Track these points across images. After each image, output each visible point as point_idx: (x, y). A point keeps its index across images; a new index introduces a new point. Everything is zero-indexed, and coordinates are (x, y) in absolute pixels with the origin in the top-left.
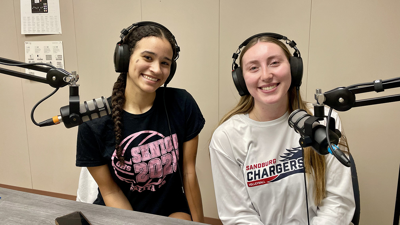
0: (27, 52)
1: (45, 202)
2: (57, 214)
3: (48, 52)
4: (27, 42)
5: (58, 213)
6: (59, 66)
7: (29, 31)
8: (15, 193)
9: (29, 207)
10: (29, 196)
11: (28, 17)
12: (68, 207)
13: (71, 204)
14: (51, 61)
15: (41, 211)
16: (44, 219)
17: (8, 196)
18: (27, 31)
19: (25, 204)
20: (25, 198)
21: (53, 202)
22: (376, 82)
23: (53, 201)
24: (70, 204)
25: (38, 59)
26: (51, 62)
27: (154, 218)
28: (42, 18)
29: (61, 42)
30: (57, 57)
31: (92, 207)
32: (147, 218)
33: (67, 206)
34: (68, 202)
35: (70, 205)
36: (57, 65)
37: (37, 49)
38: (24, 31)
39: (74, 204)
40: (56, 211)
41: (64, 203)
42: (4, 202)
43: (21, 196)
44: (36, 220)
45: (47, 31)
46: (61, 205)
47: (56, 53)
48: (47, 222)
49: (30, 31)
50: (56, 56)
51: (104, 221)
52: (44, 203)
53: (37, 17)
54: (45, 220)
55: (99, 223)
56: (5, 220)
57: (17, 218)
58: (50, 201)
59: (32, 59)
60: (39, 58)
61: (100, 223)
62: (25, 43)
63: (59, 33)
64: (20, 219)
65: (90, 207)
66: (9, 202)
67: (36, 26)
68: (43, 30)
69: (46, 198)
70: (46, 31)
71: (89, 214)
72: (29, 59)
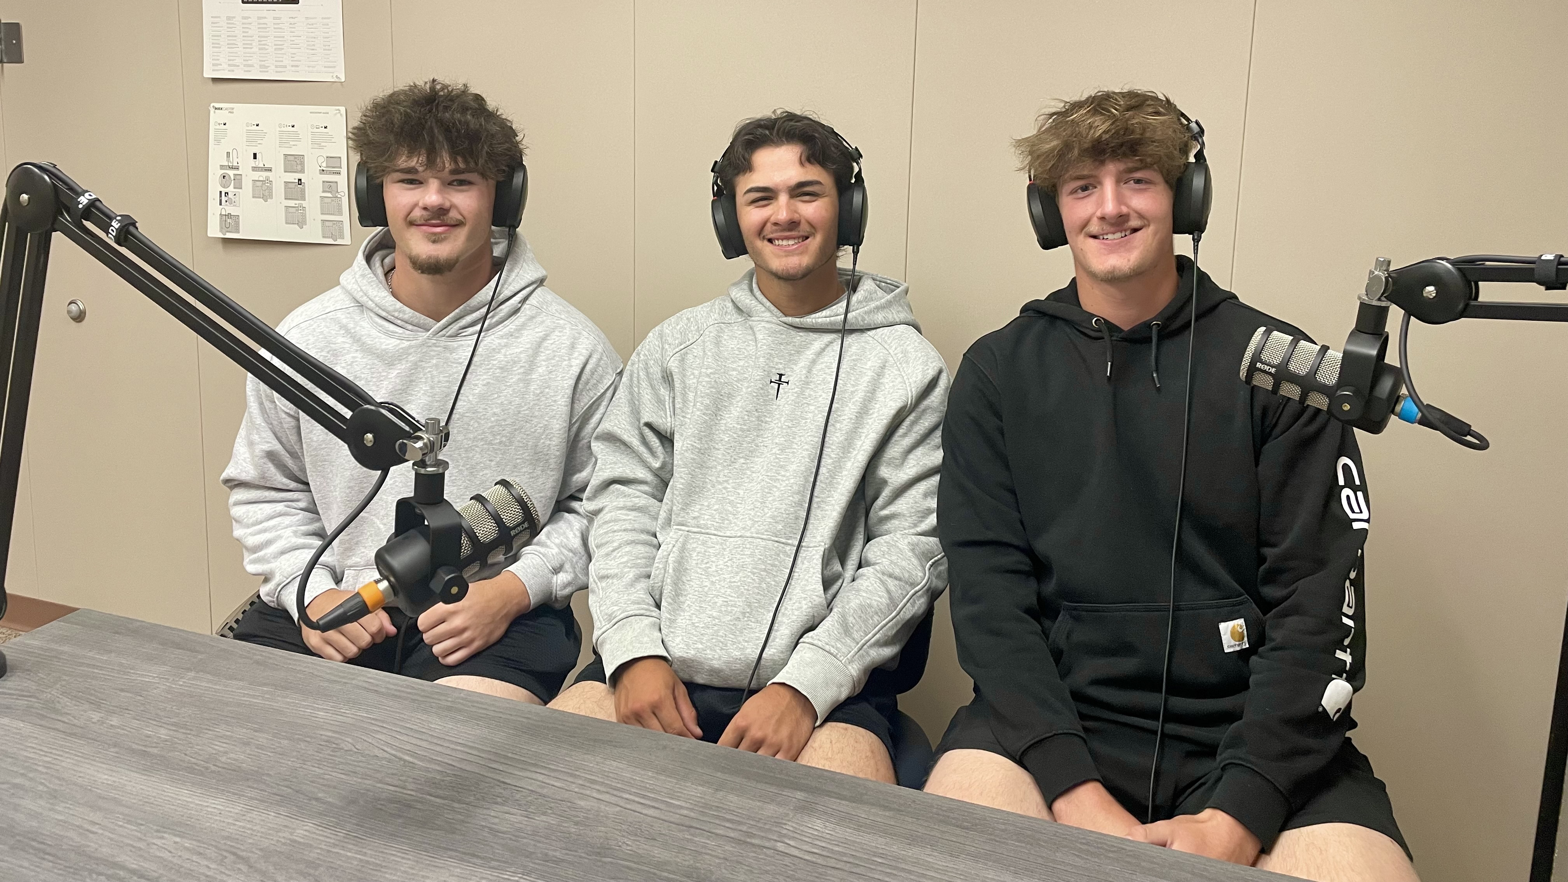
0: (218, 141)
1: (328, 681)
2: (373, 722)
3: (292, 143)
4: (217, 105)
5: (374, 719)
6: (329, 195)
7: (229, 65)
8: (223, 646)
9: (278, 696)
10: (270, 658)
11: (229, 18)
12: (406, 699)
13: (414, 691)
14: (299, 176)
15: (319, 709)
16: (330, 734)
17: (200, 657)
18: (225, 66)
19: (265, 685)
20: (257, 662)
21: (354, 682)
22: (1543, 258)
23: (354, 679)
24: (409, 690)
25: (255, 169)
26: (300, 180)
27: (688, 751)
28: (278, 21)
29: (343, 109)
30: (324, 164)
31: (482, 703)
32: (665, 748)
33: (400, 697)
34: (401, 683)
35: (410, 693)
36: (324, 191)
37: (255, 133)
38: (214, 65)
39: (424, 691)
40: (367, 712)
41: (388, 686)
42: (192, 674)
43: (247, 658)
44: (308, 739)
45: (293, 68)
46: (383, 694)
47: (321, 147)
48: (342, 745)
49: (232, 68)
50: (321, 160)
51: (525, 751)
52: (326, 684)
53: (259, 18)
54: (337, 738)
55: (510, 755)
56: (207, 736)
57: (244, 730)
58: (343, 677)
59: (232, 168)
60: (259, 163)
61: (513, 756)
62: (212, 110)
63: (337, 80)
64: (256, 734)
65: (477, 702)
66: (210, 677)
67: (255, 49)
68: (281, 64)
69: (330, 668)
70: (289, 68)
71: (476, 727)
72: (222, 167)
